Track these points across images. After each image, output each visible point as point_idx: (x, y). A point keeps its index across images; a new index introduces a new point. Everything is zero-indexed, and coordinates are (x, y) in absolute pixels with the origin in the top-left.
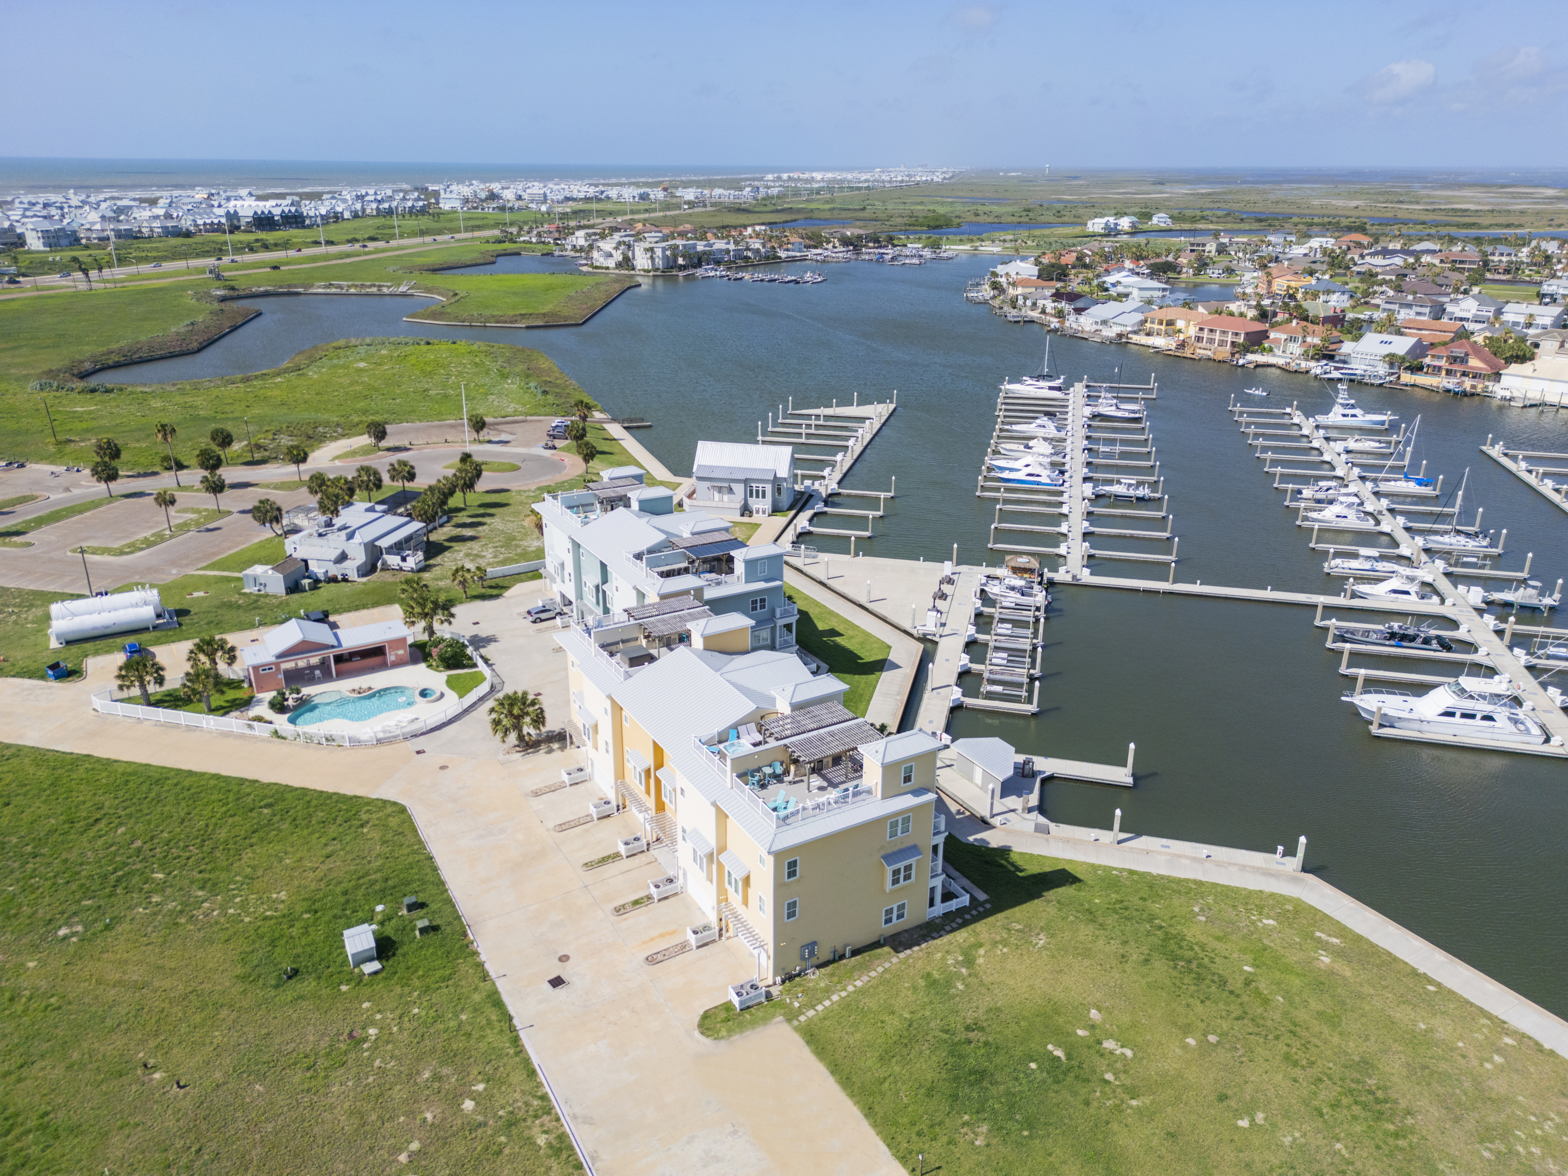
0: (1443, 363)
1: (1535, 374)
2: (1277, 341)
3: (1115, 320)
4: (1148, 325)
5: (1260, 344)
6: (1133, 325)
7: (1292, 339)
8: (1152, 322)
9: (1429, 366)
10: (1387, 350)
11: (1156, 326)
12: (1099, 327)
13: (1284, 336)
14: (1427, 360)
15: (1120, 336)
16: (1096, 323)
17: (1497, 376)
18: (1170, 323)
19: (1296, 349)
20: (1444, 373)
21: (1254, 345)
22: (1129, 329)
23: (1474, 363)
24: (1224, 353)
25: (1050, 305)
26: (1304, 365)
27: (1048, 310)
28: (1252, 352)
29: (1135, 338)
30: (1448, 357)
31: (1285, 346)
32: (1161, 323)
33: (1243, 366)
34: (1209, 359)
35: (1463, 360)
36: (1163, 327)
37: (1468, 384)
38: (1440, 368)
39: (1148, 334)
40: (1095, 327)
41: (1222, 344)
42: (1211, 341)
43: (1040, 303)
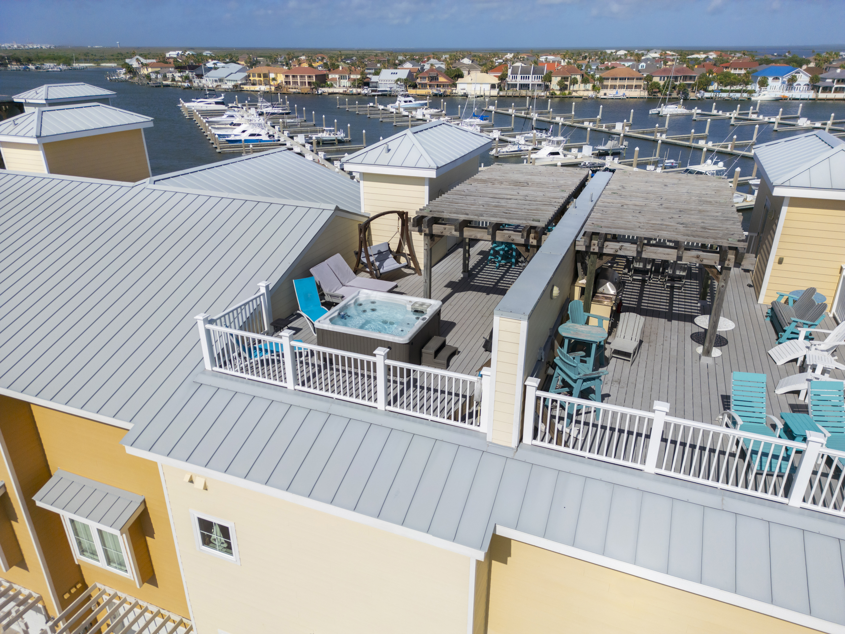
0: (427, 81)
1: (472, 82)
2: (334, 79)
3: (228, 78)
4: (251, 78)
5: (325, 82)
6: (241, 80)
7: (341, 78)
8: (254, 76)
9: (419, 84)
10: (395, 77)
11: (257, 79)
12: (219, 84)
13: (337, 76)
14: (418, 81)
15: (236, 86)
16: (216, 81)
17: (455, 85)
18: (266, 76)
19: (345, 83)
20: (428, 87)
21: (321, 83)
22: (240, 82)
23: (441, 79)
24: (306, 88)
25: (177, 75)
26: (355, 91)
27: (177, 79)
28: (323, 87)
29: (246, 87)
30: (428, 78)
31: (339, 82)
32: (259, 76)
33: (321, 94)
34: (299, 93)
35: (436, 78)
36: (262, 79)
37: (442, 90)
38: (426, 84)
39: (254, 84)
40: (215, 84)
41: (303, 83)
42: (295, 83)
43: (169, 75)
